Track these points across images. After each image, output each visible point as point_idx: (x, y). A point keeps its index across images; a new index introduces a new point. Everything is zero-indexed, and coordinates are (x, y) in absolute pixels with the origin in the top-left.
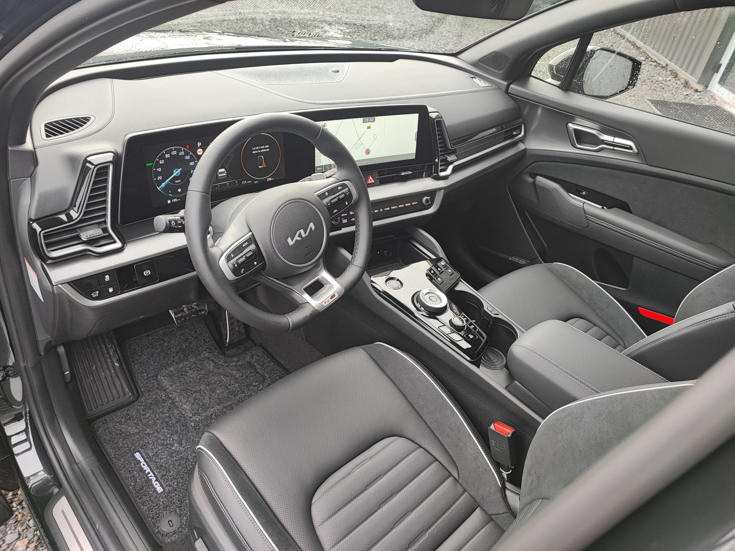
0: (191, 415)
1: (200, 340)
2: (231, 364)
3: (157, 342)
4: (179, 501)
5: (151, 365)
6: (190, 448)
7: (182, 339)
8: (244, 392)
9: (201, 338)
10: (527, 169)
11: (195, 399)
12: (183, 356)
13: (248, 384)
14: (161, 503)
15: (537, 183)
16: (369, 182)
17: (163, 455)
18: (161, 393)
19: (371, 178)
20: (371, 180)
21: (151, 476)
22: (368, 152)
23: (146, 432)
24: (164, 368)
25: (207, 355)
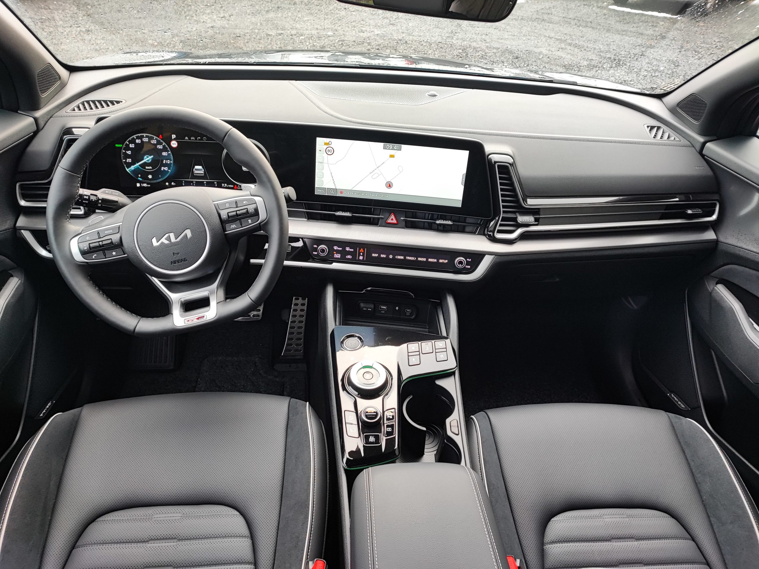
1: (259, 343)
9: (261, 341)
10: (717, 271)
12: (236, 351)
15: (713, 293)
16: (390, 221)
18: (195, 374)
19: (393, 217)
20: (392, 220)
22: (389, 185)
24: (214, 355)
25: (257, 359)
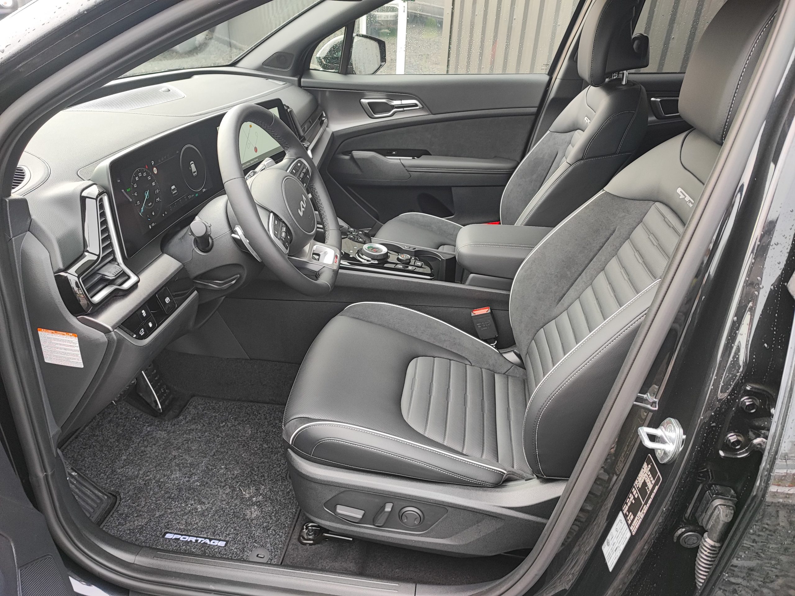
0: (187, 479)
1: (131, 419)
2: (182, 423)
3: (90, 440)
4: (249, 538)
5: (100, 464)
6: (215, 500)
7: (113, 426)
8: (218, 435)
9: (130, 417)
10: (338, 150)
11: (178, 465)
12: (126, 441)
13: (216, 428)
14: (235, 550)
15: (355, 156)
17: (196, 520)
18: (136, 481)
21: (202, 541)
22: (256, 150)
23: (157, 516)
24: (117, 460)
25: (148, 429)
